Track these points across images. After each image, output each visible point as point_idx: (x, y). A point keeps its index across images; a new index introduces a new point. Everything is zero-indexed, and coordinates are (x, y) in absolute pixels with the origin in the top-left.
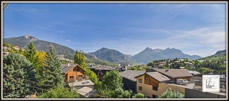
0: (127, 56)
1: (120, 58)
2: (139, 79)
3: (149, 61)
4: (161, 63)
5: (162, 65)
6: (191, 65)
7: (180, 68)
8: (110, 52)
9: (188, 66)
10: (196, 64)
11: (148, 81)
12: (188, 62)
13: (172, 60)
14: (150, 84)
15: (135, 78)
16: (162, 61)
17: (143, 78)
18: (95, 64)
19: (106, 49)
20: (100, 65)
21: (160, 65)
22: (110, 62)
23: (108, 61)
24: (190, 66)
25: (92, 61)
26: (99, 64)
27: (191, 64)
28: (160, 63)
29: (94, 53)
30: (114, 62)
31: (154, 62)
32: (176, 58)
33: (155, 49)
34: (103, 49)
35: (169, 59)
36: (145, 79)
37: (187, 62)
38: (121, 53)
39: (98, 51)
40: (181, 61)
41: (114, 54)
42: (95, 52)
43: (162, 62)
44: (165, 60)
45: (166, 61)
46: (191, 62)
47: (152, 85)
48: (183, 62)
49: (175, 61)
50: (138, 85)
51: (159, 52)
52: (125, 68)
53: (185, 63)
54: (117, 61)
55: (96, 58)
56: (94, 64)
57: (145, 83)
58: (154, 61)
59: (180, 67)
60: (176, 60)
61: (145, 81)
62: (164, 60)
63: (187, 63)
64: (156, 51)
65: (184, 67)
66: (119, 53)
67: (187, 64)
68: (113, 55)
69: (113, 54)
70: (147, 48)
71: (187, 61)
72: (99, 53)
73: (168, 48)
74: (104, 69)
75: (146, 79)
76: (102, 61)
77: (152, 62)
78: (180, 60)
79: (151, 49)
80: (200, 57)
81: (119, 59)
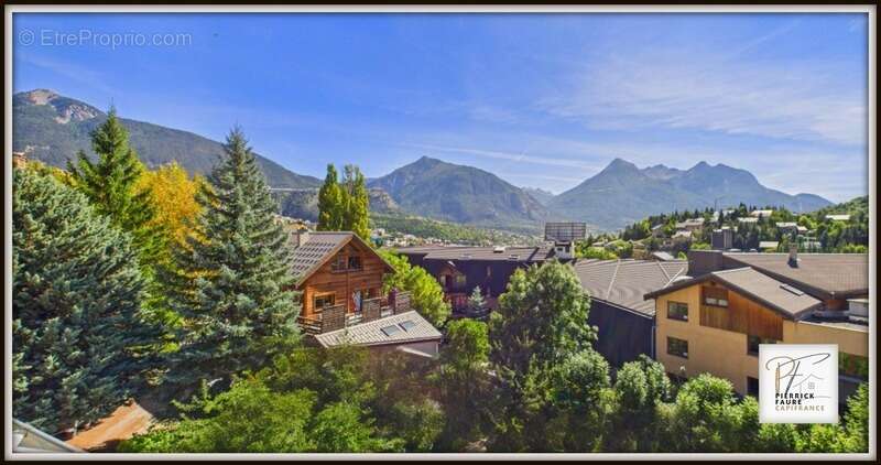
0: (532, 198)
1: (502, 205)
2: (669, 302)
3: (626, 216)
4: (682, 225)
5: (687, 234)
6: (803, 233)
7: (763, 250)
8: (457, 178)
9: (794, 238)
10: (821, 230)
11: (719, 313)
12: (791, 220)
13: (725, 213)
14: (731, 328)
15: (647, 297)
16: (686, 216)
17: (692, 298)
18: (388, 229)
19: (438, 162)
20: (409, 236)
21: (678, 234)
22: (456, 225)
23: (447, 220)
24: (801, 241)
25: (375, 218)
26: (408, 233)
27: (803, 228)
28: (678, 225)
29: (383, 181)
30: (474, 224)
31: (653, 221)
32: (741, 205)
33: (649, 168)
34: (424, 163)
35: (712, 212)
36: (703, 303)
37: (785, 221)
38: (506, 183)
39: (399, 173)
40: (760, 216)
41: (474, 188)
42: (388, 176)
43: (688, 222)
44: (697, 215)
45: (701, 220)
46: (804, 223)
47: (743, 332)
48: (772, 223)
49: (741, 219)
50: (666, 329)
51: (666, 178)
52: (568, 251)
53: (780, 224)
54: (489, 217)
55: (392, 204)
56: (383, 231)
57: (702, 323)
58: (651, 219)
59: (763, 244)
60: (743, 211)
61: (702, 315)
62: (692, 212)
63: (787, 224)
64: (655, 177)
65: (774, 245)
66: (493, 184)
67: (788, 230)
68: (469, 192)
69: (471, 189)
70: (617, 162)
71: (786, 217)
72: (406, 182)
73: (703, 164)
74: (470, 257)
75: (711, 301)
76: (420, 218)
77: (641, 220)
78: (757, 213)
79: (632, 167)
80: (826, 201)
81: (496, 206)
